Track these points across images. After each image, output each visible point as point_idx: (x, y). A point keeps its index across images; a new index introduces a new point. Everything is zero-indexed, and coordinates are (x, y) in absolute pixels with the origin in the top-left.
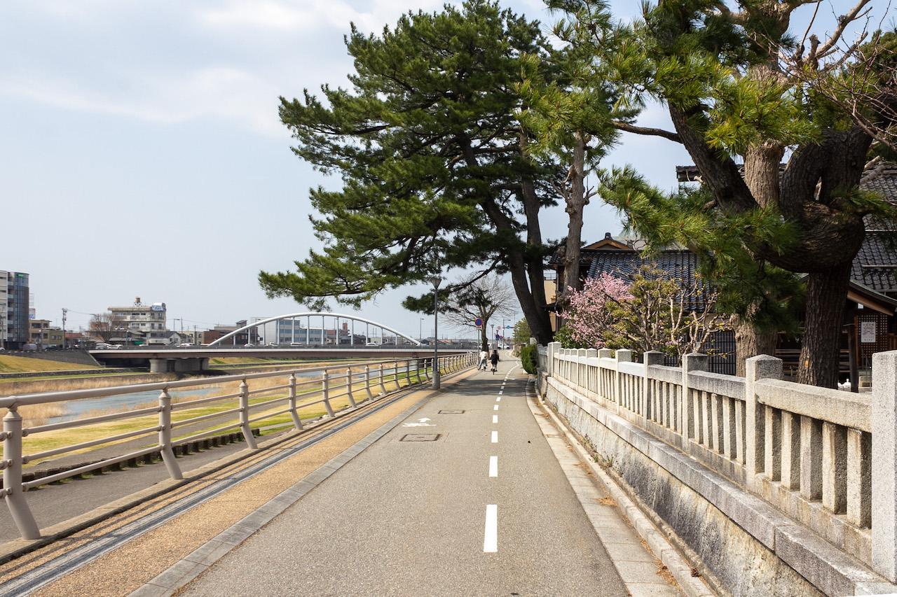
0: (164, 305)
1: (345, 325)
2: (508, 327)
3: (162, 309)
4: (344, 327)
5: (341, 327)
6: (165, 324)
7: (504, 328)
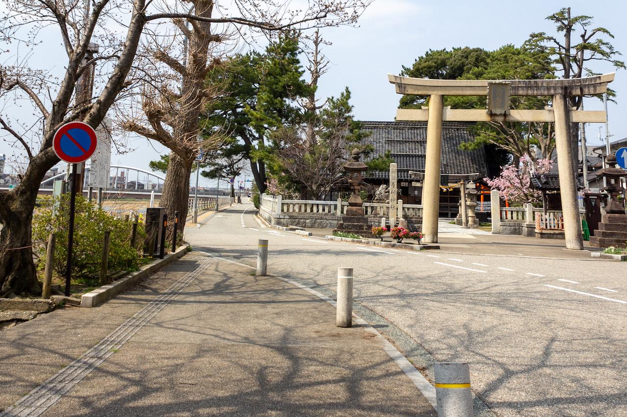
0: (4, 156)
1: (123, 173)
2: (248, 181)
3: (3, 159)
4: (122, 175)
5: (119, 175)
6: (3, 169)
7: (245, 181)
